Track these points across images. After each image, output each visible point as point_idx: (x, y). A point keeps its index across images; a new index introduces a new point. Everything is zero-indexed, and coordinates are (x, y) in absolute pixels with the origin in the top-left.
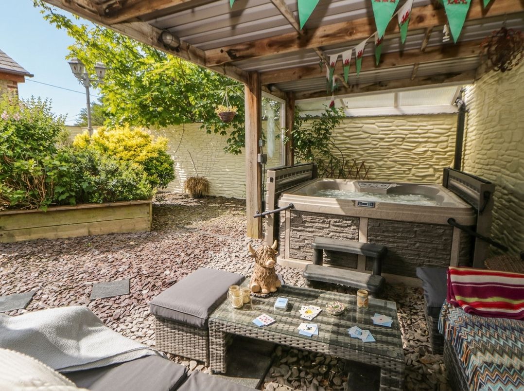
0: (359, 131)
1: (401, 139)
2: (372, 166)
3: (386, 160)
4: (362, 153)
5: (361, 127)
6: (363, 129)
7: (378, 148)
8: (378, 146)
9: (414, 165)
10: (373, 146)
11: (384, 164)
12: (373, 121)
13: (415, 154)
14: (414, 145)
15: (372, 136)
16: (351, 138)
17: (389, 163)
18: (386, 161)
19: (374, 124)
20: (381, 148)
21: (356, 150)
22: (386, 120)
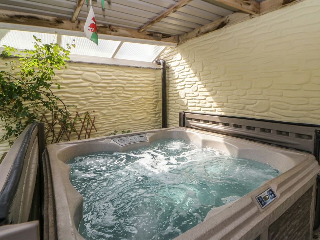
0: (79, 78)
1: (121, 88)
2: (97, 115)
3: (109, 108)
4: (85, 102)
5: (81, 75)
6: (83, 76)
7: (101, 97)
8: (101, 95)
9: (133, 111)
10: (95, 95)
11: (108, 113)
12: (94, 69)
13: (132, 101)
14: (132, 93)
15: (94, 84)
16: (70, 85)
17: (112, 111)
18: (109, 110)
19: (94, 72)
20: (104, 97)
21: (78, 100)
22: (107, 69)
